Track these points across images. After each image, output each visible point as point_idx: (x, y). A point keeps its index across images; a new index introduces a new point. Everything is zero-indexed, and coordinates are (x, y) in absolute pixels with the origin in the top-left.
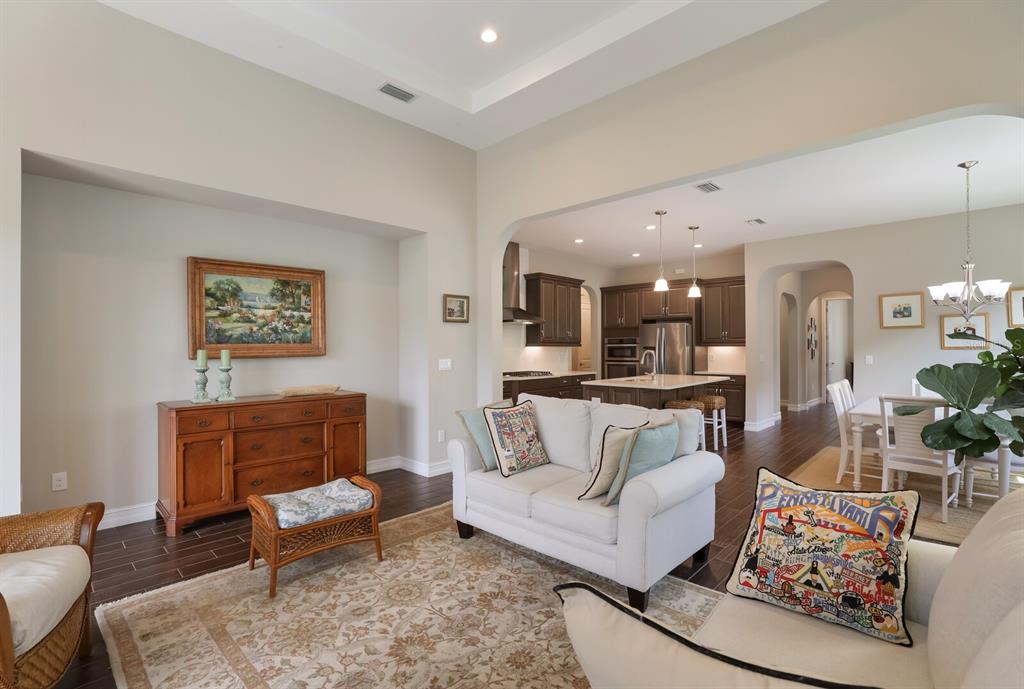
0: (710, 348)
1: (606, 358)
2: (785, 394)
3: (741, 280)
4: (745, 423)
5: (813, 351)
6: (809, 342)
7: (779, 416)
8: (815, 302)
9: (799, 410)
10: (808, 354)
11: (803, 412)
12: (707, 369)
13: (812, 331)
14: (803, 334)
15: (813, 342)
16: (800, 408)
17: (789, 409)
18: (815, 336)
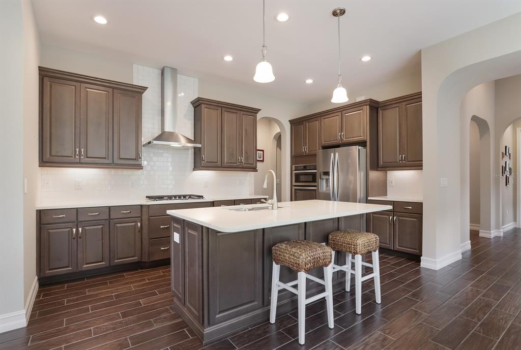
0: (388, 172)
1: (294, 184)
2: (475, 217)
3: (417, 98)
4: (422, 258)
5: (507, 179)
6: (504, 169)
7: (468, 245)
8: (509, 131)
9: (492, 236)
10: (503, 181)
11: (497, 238)
12: (385, 194)
13: (506, 159)
14: (497, 162)
15: (507, 169)
16: (493, 234)
17: (481, 235)
18: (510, 164)
